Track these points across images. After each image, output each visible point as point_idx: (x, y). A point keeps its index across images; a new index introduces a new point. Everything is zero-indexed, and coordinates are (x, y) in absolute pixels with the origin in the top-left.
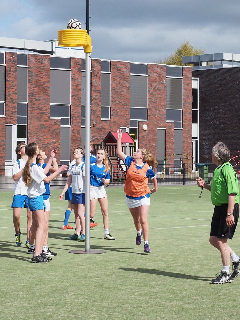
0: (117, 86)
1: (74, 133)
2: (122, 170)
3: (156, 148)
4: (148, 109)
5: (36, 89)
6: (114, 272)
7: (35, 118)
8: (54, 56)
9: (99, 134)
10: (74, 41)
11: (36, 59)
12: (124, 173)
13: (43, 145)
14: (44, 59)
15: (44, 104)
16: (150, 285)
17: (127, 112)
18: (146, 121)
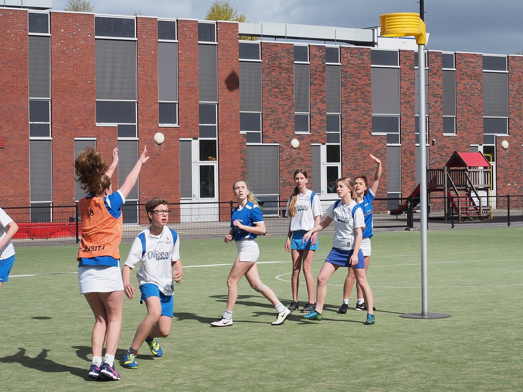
0: (465, 88)
1: (405, 154)
2: (474, 204)
3: (521, 173)
4: (508, 119)
5: (352, 94)
6: (462, 343)
7: (352, 135)
8: (376, 48)
9: (441, 155)
10: (402, 29)
11: (351, 53)
12: (476, 209)
13: (362, 171)
14: (362, 54)
15: (364, 115)
16: (511, 361)
17: (480, 124)
18: (507, 135)
